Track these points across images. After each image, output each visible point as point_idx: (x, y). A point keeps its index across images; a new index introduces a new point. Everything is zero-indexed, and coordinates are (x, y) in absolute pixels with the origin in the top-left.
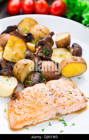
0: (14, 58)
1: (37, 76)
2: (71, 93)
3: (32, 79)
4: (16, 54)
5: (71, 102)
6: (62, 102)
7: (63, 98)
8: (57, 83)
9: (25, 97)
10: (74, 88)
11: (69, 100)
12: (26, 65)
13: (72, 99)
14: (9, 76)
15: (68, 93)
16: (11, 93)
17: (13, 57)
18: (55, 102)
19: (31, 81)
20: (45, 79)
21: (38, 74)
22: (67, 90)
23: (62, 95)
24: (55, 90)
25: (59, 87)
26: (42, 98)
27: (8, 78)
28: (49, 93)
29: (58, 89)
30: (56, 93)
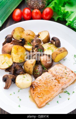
0: (21, 60)
1: (41, 68)
2: (66, 74)
3: (38, 71)
4: (21, 56)
5: (69, 79)
6: (64, 82)
7: (64, 79)
8: (55, 70)
9: (39, 85)
10: (66, 69)
11: (67, 79)
12: (33, 64)
13: (68, 78)
14: (23, 74)
15: (64, 74)
16: (30, 85)
17: (20, 59)
18: (59, 83)
19: (38, 73)
20: (46, 68)
21: (40, 66)
22: (63, 73)
23: (62, 77)
24: (56, 75)
25: (58, 72)
26: (51, 83)
27: (24, 75)
28: (54, 78)
29: (58, 74)
30: (57, 77)
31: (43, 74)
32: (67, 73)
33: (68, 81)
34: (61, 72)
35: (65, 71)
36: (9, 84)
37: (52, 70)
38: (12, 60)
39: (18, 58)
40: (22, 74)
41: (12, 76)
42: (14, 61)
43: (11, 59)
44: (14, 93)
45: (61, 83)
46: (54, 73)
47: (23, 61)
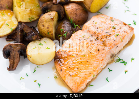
0: (31, 16)
1: (68, 25)
2: (115, 28)
3: (64, 31)
4: (31, 10)
5: (121, 37)
6: (112, 42)
7: (112, 37)
8: (94, 25)
9: (69, 54)
10: (113, 21)
11: (118, 37)
12: (53, 19)
13: (120, 34)
14: (39, 39)
15: (111, 29)
16: (53, 56)
17: (29, 16)
18: (105, 45)
19: (65, 34)
20: (77, 25)
21: (67, 22)
22: (109, 27)
23: (108, 34)
24: (97, 33)
25: (100, 27)
26: (90, 47)
27: (39, 41)
28: (93, 38)
29: (99, 30)
30: (100, 35)
31: (73, 35)
32: (115, 26)
33: (121, 40)
34: (106, 26)
35: (112, 23)
36: (16, 61)
37: (89, 26)
38: (16, 20)
39: (25, 14)
40: (36, 39)
41: (20, 44)
42: (20, 20)
43: (13, 19)
44: (27, 76)
45: (108, 45)
46: (93, 29)
47: (36, 19)
